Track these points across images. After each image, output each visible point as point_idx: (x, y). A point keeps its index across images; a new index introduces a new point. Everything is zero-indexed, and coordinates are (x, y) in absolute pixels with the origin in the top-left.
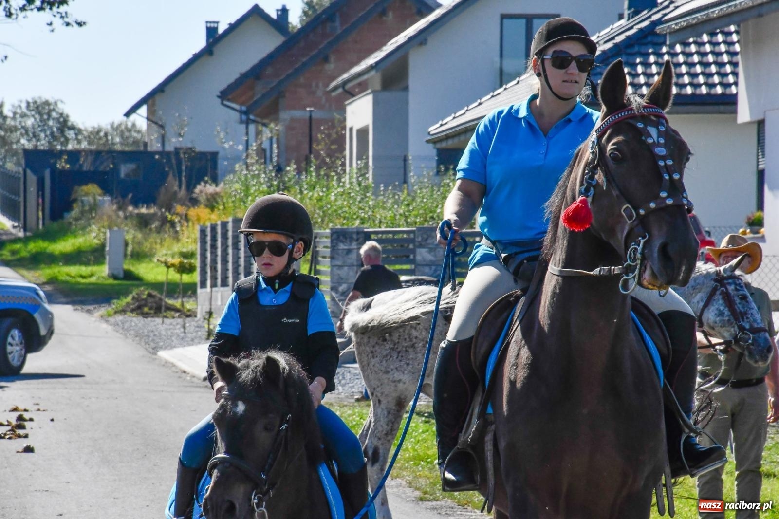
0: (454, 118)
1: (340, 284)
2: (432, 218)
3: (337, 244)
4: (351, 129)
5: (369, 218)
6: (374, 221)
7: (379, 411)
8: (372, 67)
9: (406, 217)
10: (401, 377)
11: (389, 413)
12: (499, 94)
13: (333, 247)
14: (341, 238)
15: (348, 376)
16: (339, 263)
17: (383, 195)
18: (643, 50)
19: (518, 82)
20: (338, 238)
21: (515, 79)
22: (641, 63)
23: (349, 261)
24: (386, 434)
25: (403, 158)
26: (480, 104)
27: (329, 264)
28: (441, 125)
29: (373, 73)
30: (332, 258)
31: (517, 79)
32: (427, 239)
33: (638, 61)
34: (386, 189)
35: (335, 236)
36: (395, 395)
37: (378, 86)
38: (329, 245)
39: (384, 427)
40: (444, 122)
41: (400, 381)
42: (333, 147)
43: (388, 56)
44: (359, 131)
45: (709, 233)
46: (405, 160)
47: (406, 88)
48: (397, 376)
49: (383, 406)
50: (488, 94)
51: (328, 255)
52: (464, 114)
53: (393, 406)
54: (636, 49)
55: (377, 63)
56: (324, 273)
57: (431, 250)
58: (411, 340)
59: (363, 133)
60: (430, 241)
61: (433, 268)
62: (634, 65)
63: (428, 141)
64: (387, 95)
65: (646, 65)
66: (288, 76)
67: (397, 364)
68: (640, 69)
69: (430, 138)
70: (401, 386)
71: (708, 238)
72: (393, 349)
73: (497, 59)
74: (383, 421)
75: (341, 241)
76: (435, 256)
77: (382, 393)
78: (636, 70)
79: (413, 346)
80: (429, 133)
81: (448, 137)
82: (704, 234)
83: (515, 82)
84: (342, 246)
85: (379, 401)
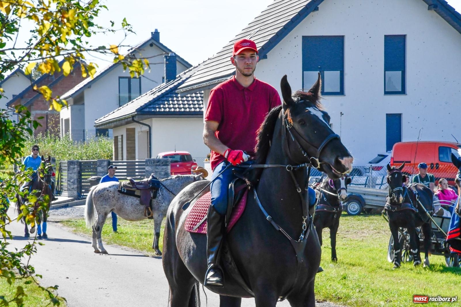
0: (104, 118)
1: (71, 179)
2: (96, 153)
3: (70, 166)
4: (62, 119)
5: (72, 154)
6: (74, 155)
7: (100, 216)
8: (70, 96)
9: (86, 153)
10: (106, 207)
11: (102, 216)
12: (121, 109)
13: (69, 167)
14: (71, 164)
15: (75, 210)
16: (71, 172)
17: (77, 145)
18: (172, 95)
19: (127, 105)
20: (70, 164)
21: (126, 104)
22: (171, 100)
23: (74, 172)
24: (102, 223)
25: (83, 131)
26: (114, 112)
27: (67, 173)
28: (100, 120)
29: (71, 98)
30: (68, 170)
31: (127, 104)
32: (101, 164)
33: (170, 99)
34: (77, 143)
35: (69, 163)
36: (104, 212)
37: (72, 103)
38: (67, 166)
39: (101, 220)
40: (101, 119)
41: (106, 208)
42: (54, 125)
43: (76, 92)
44: (65, 120)
45: (195, 160)
46: (84, 131)
47: (83, 104)
48: (105, 206)
49: (101, 215)
50: (116, 109)
51: (67, 169)
52: (108, 116)
53: (104, 215)
54: (169, 95)
55: (72, 95)
56: (65, 176)
57: (102, 168)
58: (109, 196)
59: (67, 121)
60: (102, 165)
61: (103, 173)
62: (168, 101)
63: (94, 126)
64: (76, 107)
65: (173, 101)
66: (34, 98)
67: (105, 203)
68: (171, 102)
69: (95, 125)
70: (106, 209)
71: (195, 162)
72: (104, 199)
73: (118, 93)
74: (101, 219)
75: (71, 165)
76: (104, 170)
77: (101, 211)
78: (169, 102)
79: (109, 198)
80: (95, 123)
81: (102, 125)
82: (193, 161)
83: (126, 105)
84: (71, 167)
85: (100, 214)
